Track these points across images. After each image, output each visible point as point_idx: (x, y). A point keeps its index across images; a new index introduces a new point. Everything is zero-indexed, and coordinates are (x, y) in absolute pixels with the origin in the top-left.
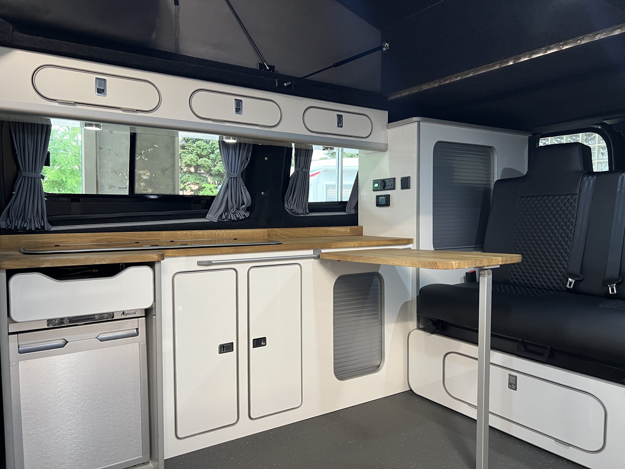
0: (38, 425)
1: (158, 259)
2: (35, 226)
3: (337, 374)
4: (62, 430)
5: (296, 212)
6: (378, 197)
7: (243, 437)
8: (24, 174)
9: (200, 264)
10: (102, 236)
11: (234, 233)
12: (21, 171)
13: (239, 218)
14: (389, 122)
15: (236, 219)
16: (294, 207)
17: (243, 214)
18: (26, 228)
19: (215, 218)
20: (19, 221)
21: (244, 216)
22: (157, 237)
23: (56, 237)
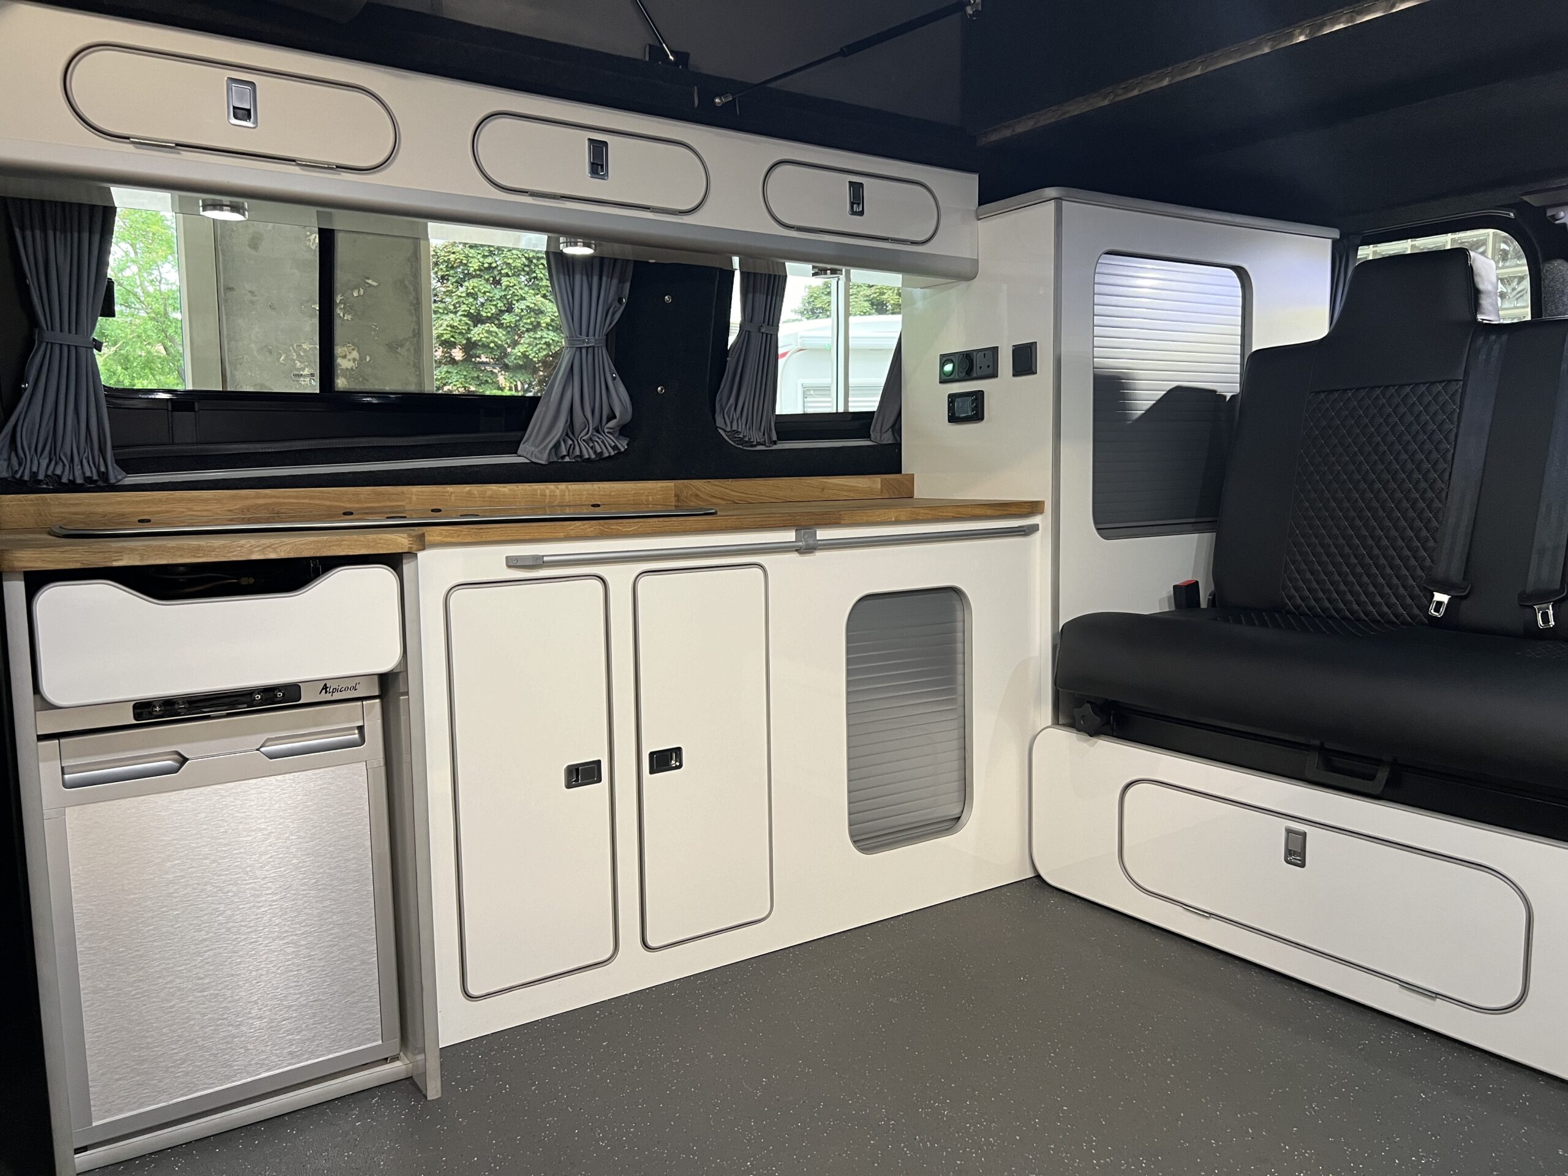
0: (119, 965)
1: (410, 548)
2: (84, 473)
3: (856, 839)
4: (181, 978)
5: (746, 439)
6: (952, 398)
7: (628, 992)
8: (48, 336)
9: (513, 563)
10: (258, 497)
11: (591, 492)
12: (41, 328)
13: (602, 453)
14: (980, 204)
15: (593, 456)
16: (740, 426)
17: (613, 444)
18: (59, 477)
19: (540, 452)
20: (41, 460)
21: (615, 448)
22: (397, 501)
23: (138, 499)
